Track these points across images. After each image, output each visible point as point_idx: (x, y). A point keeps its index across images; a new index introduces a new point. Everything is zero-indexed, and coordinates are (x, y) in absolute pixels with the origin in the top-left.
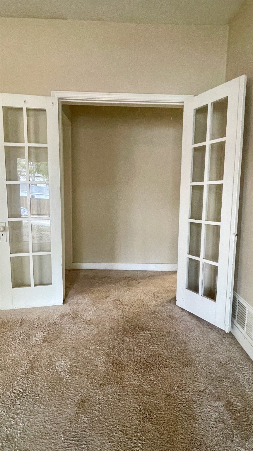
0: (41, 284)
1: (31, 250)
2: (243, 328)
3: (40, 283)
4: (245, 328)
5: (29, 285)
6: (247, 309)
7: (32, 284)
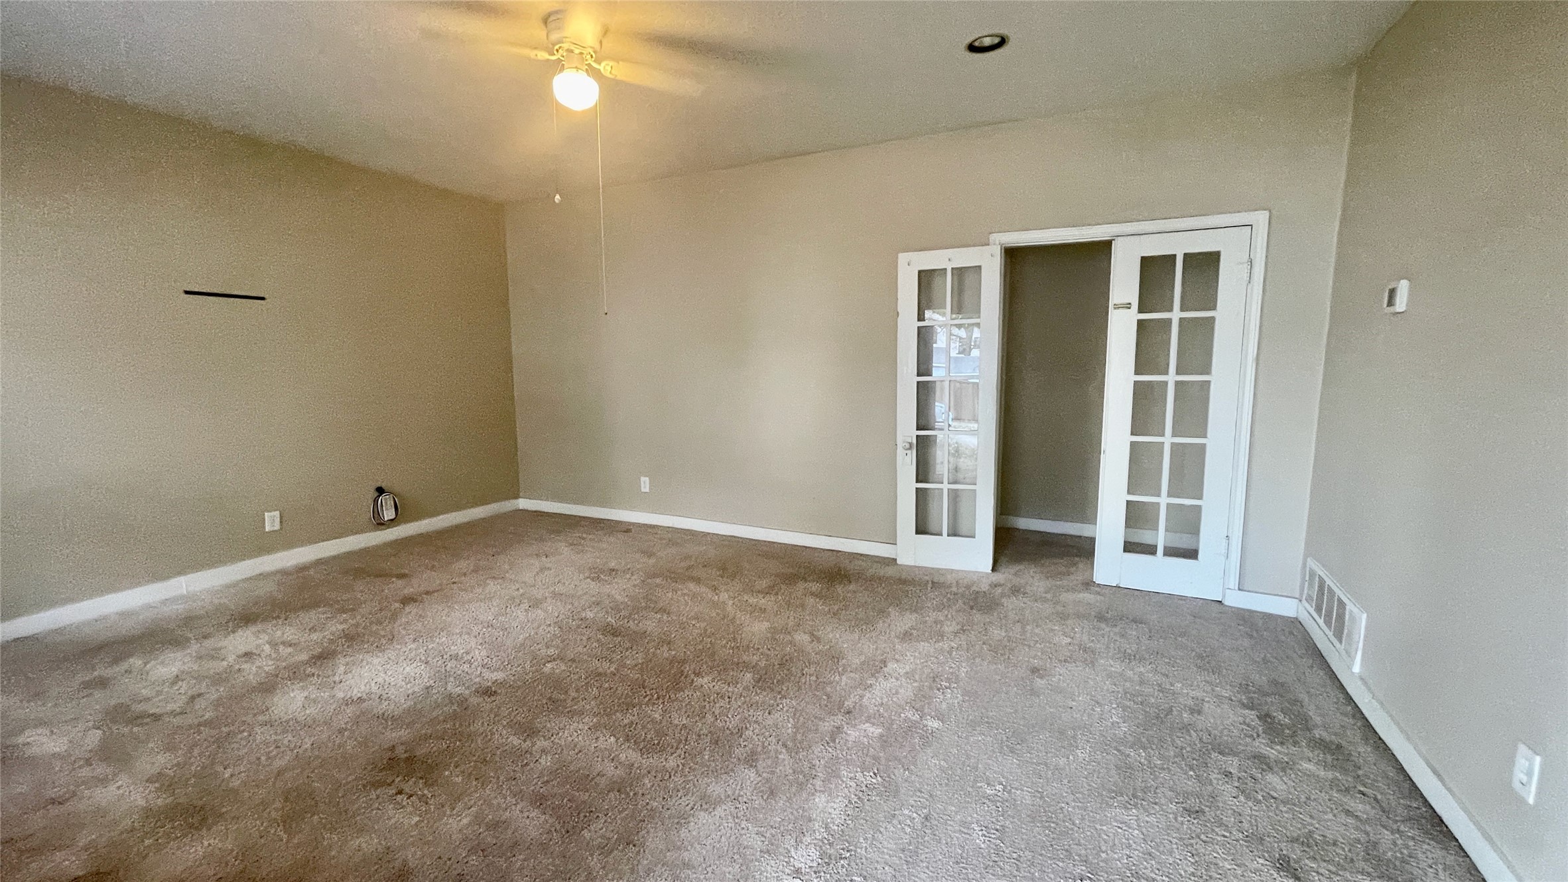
0: (955, 535)
1: (946, 481)
2: (1341, 642)
3: (954, 533)
4: (1343, 642)
5: (941, 534)
6: (1347, 608)
7: (945, 532)
